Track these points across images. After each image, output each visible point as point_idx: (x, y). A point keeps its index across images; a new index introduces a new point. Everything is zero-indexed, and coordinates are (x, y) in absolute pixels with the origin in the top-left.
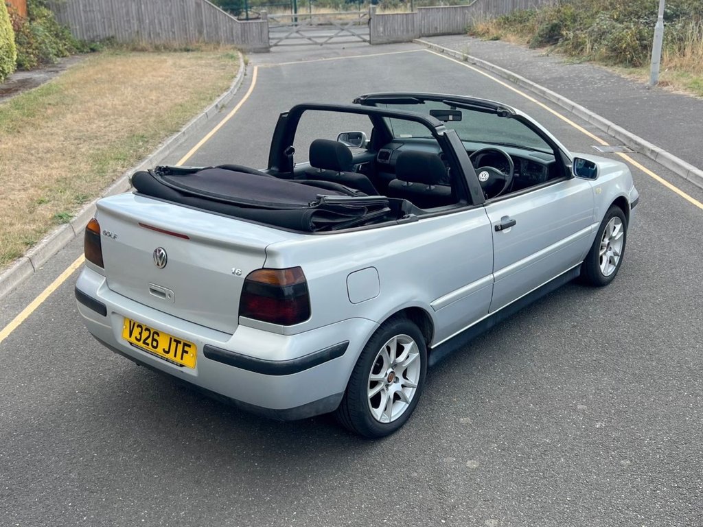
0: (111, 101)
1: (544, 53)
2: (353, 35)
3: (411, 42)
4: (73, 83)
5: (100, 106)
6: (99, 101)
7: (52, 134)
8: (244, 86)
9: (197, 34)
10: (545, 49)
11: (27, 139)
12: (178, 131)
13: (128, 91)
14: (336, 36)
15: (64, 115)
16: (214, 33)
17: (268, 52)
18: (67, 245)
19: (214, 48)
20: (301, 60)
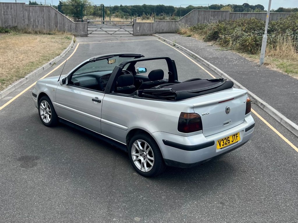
1: (210, 45)
2: (126, 31)
3: (152, 35)
8: (69, 53)
9: (55, 27)
10: (211, 42)
14: (118, 31)
16: (63, 27)
17: (87, 36)
19: (62, 34)
20: (100, 41)
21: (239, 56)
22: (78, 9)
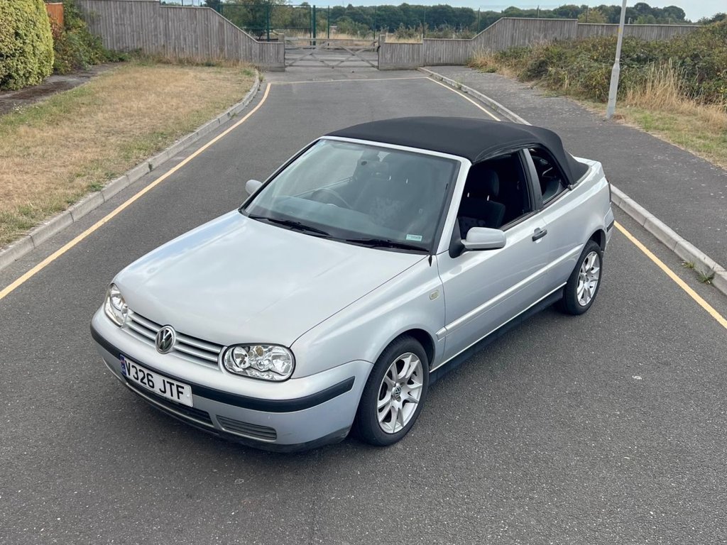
0: (137, 104)
1: (529, 86)
2: (363, 60)
3: (416, 70)
4: (103, 88)
5: (127, 108)
6: (125, 104)
7: (85, 128)
8: (256, 99)
9: (218, 51)
10: (532, 82)
11: (65, 129)
12: (193, 132)
13: (152, 98)
14: (348, 60)
15: (96, 114)
16: (234, 51)
17: (284, 71)
18: (98, 207)
19: (233, 65)
20: (312, 80)
21: (577, 105)
22: (258, 15)
